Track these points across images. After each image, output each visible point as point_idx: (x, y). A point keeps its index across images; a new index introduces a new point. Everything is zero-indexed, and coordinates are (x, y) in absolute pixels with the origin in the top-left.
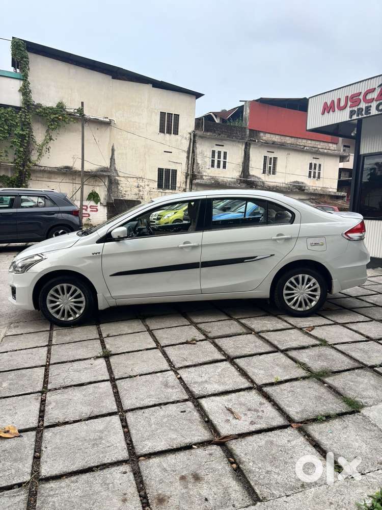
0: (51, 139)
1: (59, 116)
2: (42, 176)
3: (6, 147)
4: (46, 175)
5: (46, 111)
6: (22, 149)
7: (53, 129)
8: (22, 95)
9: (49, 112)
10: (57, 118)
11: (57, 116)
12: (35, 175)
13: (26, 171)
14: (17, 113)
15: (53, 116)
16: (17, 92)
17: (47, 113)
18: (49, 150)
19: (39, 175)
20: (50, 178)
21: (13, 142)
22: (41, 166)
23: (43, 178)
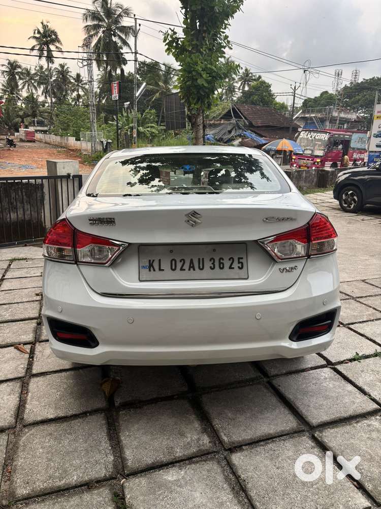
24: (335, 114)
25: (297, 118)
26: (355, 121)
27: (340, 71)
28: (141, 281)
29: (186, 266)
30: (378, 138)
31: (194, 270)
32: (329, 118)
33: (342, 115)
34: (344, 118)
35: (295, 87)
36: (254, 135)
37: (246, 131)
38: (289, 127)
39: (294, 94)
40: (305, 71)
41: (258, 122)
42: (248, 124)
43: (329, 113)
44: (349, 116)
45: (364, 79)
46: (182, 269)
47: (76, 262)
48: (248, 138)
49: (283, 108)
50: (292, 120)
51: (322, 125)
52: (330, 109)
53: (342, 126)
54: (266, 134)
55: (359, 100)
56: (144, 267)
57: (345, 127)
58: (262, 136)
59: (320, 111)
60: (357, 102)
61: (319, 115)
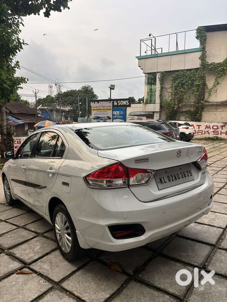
0: (218, 84)
1: (224, 67)
2: (211, 108)
3: (190, 93)
4: (214, 107)
5: (215, 66)
6: (197, 94)
7: (219, 77)
8: (201, 60)
9: (218, 66)
10: (223, 69)
11: (223, 67)
12: (207, 108)
13: (200, 106)
14: (197, 72)
15: (219, 69)
16: (198, 59)
17: (216, 67)
18: (216, 91)
19: (209, 108)
20: (217, 109)
21: (194, 90)
22: (210, 102)
23: (212, 109)
24: (58, 107)
25: (39, 109)
26: (68, 111)
27: (51, 85)
28: (159, 190)
29: (174, 179)
30: (95, 120)
31: (177, 180)
32: (55, 109)
33: (62, 108)
34: (63, 110)
35: (36, 92)
36: (14, 119)
37: (8, 116)
38: (35, 114)
39: (36, 96)
40: (56, 85)
41: (16, 111)
42: (9, 112)
43: (55, 107)
44: (65, 109)
45: (67, 90)
46: (173, 180)
47: (129, 186)
48: (11, 120)
49: (26, 103)
50: (37, 110)
51: (52, 113)
52: (55, 105)
53: (62, 114)
54: (21, 118)
55: (67, 101)
56: (158, 182)
57: (63, 114)
58: (19, 119)
59: (48, 106)
60: (66, 102)
61: (49, 108)
